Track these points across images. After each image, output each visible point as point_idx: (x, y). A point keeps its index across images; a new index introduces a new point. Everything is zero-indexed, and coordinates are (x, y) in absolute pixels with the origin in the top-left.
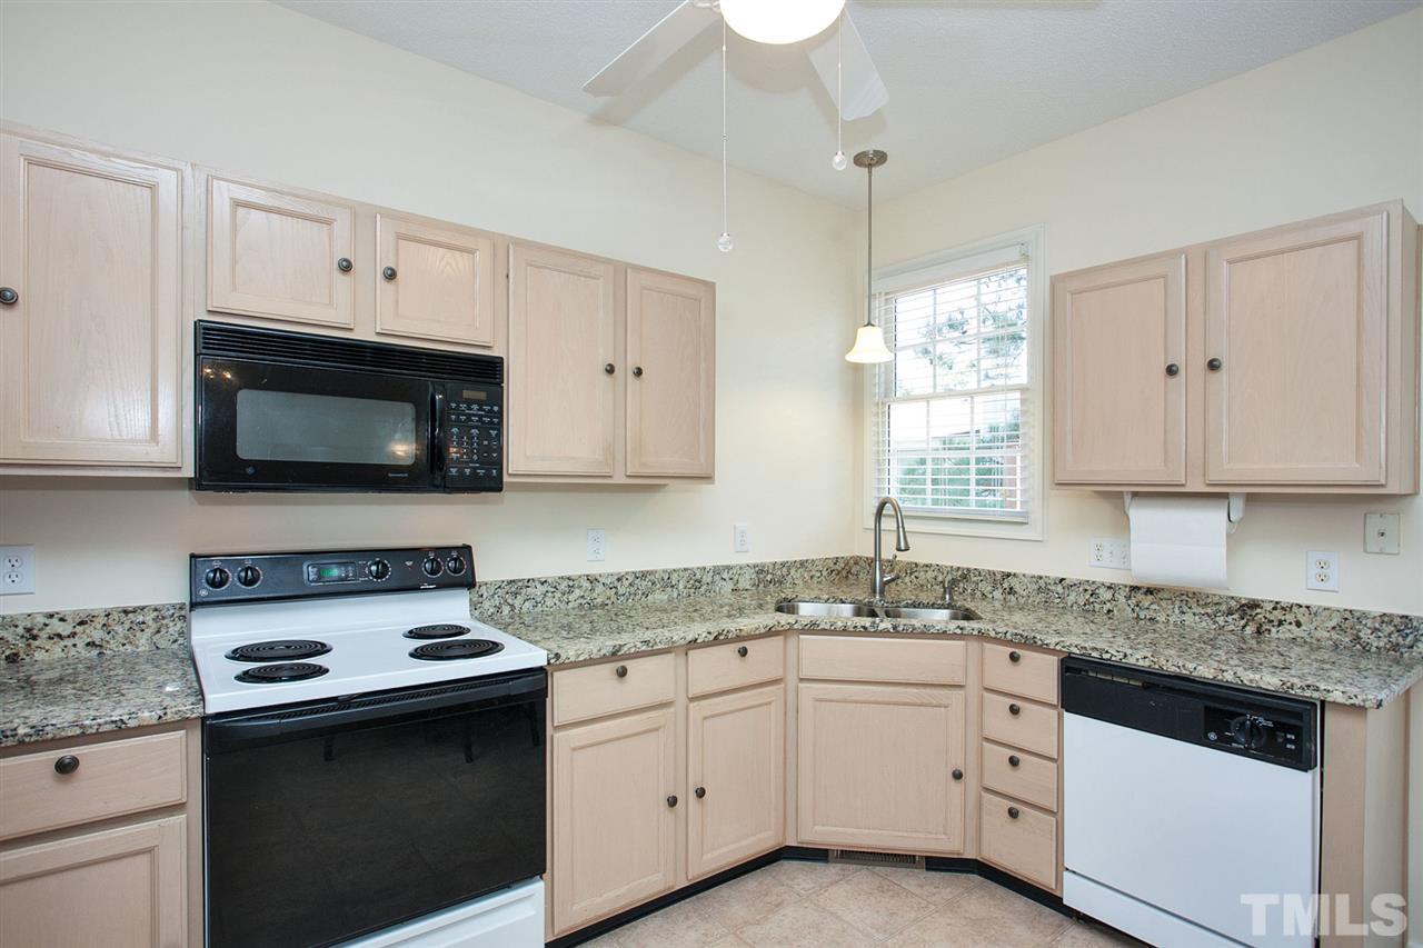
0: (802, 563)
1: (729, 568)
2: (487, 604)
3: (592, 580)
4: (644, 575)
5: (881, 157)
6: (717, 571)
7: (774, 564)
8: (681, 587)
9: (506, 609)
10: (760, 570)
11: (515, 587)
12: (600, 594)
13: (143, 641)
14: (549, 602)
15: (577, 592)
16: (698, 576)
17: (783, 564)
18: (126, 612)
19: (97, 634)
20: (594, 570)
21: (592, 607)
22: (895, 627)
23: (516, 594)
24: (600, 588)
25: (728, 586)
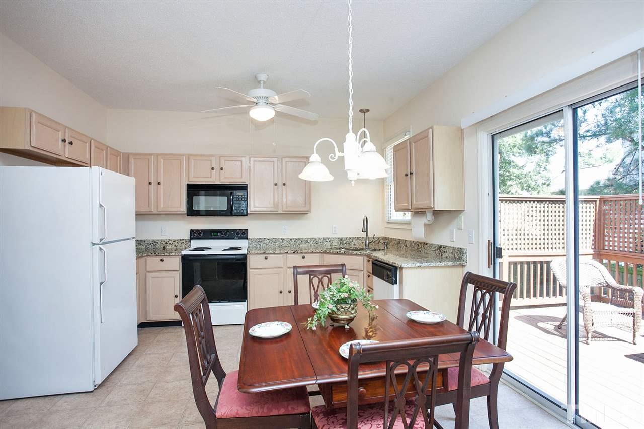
0: (358, 238)
1: (329, 239)
2: (253, 244)
3: (283, 240)
4: (299, 239)
5: (368, 110)
6: (324, 239)
7: (347, 238)
8: (311, 243)
9: (258, 246)
10: (341, 240)
11: (260, 240)
12: (285, 244)
13: (183, 246)
14: (270, 245)
15: (278, 243)
16: (317, 240)
17: (350, 238)
18: (181, 240)
19: (176, 244)
20: (283, 237)
21: (282, 247)
22: (344, 252)
23: (261, 242)
24: (285, 242)
25: (329, 244)
